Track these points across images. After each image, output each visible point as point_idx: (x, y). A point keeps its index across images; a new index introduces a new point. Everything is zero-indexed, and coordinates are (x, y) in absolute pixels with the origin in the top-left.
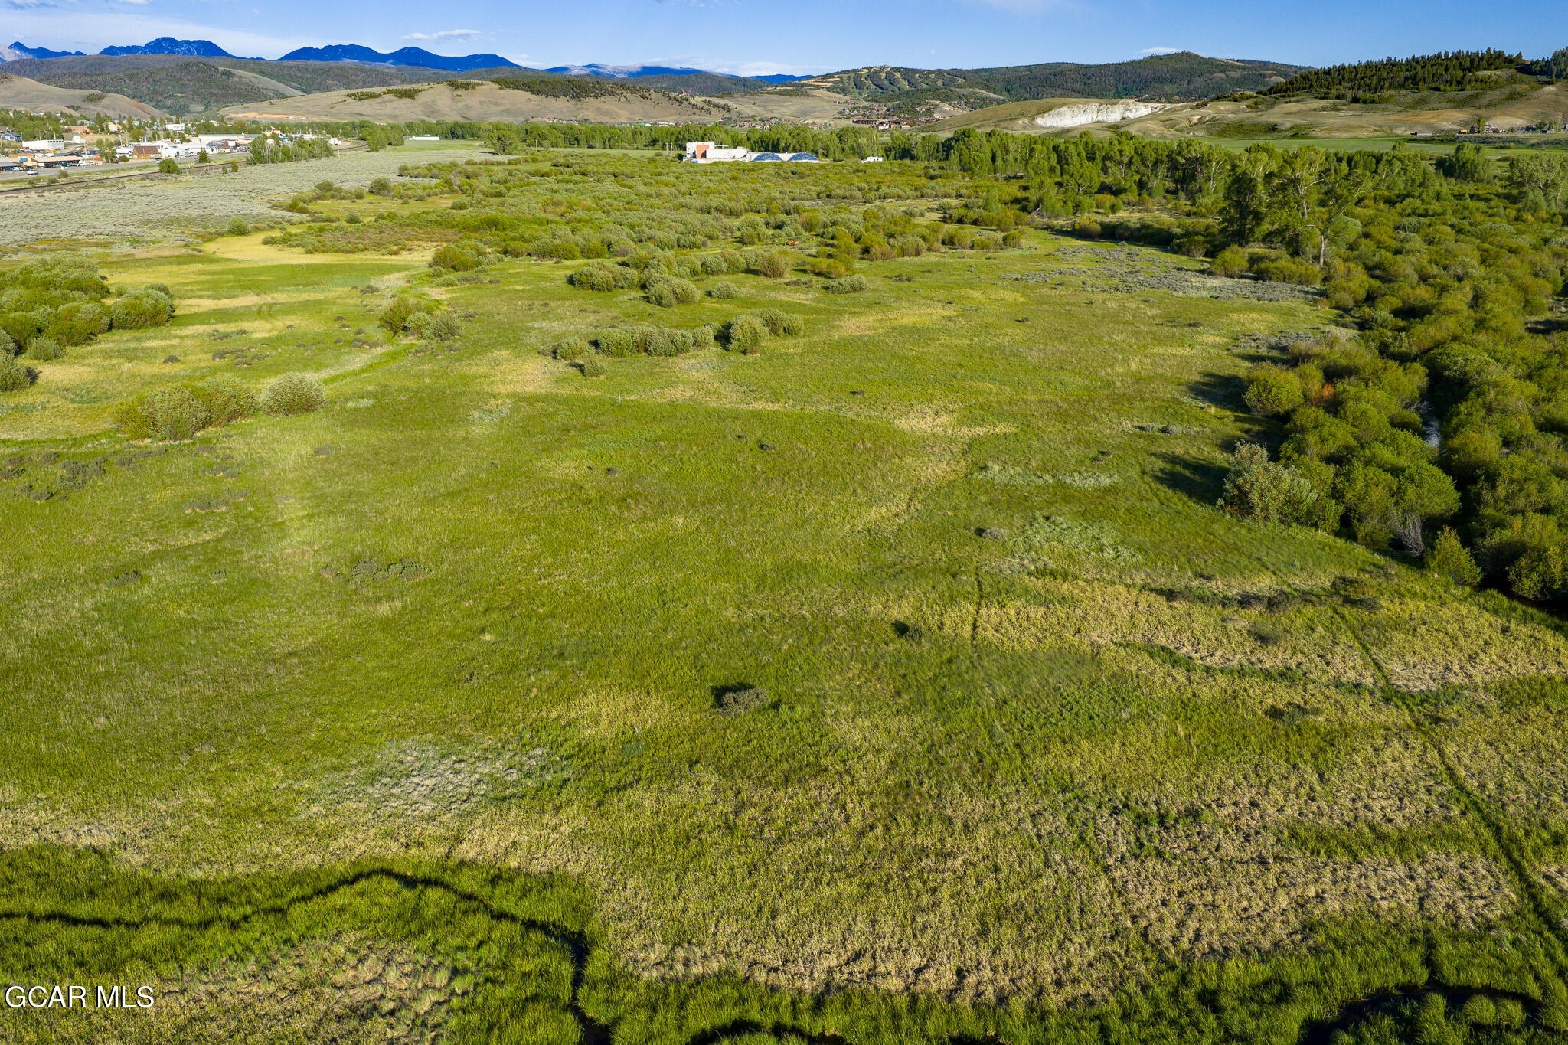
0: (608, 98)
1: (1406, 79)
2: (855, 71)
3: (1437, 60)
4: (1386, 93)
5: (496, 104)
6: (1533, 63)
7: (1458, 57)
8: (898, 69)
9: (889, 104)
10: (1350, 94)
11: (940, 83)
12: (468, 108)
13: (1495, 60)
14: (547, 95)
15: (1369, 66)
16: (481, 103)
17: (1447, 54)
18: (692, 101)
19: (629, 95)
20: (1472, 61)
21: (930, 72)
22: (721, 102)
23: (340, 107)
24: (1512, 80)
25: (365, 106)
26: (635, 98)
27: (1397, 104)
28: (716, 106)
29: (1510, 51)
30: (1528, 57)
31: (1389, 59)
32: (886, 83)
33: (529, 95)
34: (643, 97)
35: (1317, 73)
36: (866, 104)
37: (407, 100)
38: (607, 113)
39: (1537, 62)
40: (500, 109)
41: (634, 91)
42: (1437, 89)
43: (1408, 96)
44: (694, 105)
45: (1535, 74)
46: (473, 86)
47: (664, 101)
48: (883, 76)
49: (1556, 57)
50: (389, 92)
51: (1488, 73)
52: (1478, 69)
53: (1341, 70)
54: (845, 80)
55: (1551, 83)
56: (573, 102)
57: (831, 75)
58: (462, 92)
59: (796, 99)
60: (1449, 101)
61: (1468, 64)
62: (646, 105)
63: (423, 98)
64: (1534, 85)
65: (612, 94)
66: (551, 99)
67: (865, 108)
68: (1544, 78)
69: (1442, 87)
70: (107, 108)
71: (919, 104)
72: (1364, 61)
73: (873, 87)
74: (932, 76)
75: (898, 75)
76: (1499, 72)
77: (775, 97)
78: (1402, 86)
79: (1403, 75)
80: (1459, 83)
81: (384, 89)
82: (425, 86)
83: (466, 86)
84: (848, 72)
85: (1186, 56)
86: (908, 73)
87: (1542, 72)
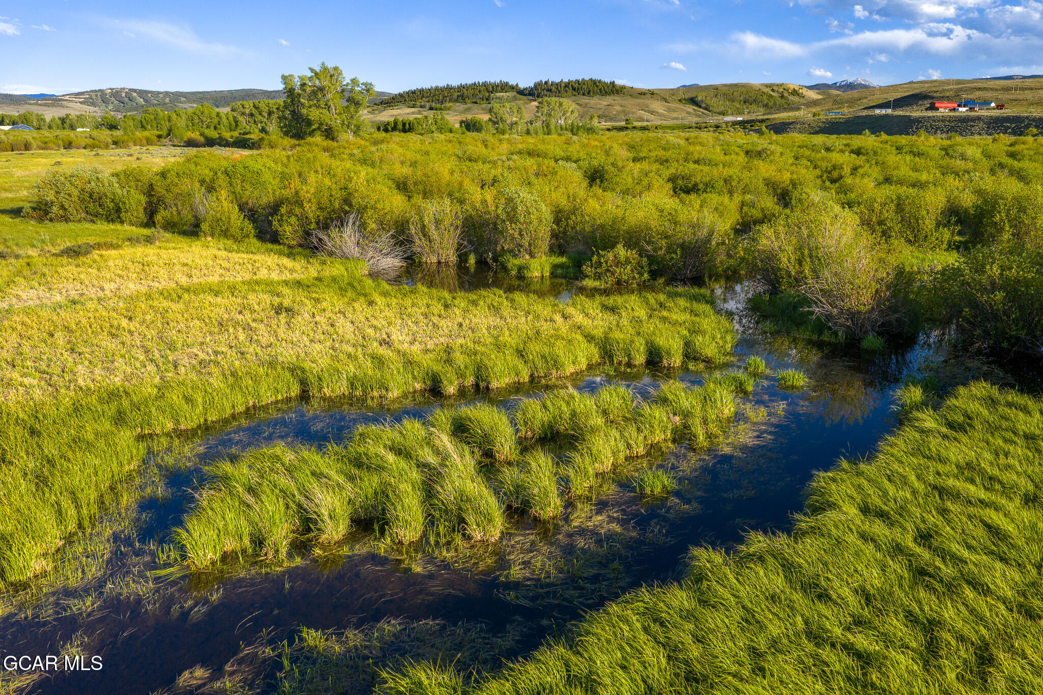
1: (458, 96)
2: (100, 90)
3: (474, 86)
4: (448, 105)
6: (524, 89)
7: (485, 84)
8: (135, 91)
10: (428, 105)
11: (167, 100)
13: (505, 87)
15: (437, 89)
17: (479, 83)
20: (493, 87)
21: (159, 93)
24: (515, 99)
27: (455, 111)
29: (512, 82)
30: (522, 86)
31: (448, 85)
32: (126, 99)
35: (408, 93)
39: (526, 89)
42: (476, 103)
43: (460, 106)
45: (526, 95)
48: (124, 95)
49: (535, 85)
51: (502, 94)
52: (497, 92)
53: (422, 91)
54: (94, 97)
55: (535, 100)
57: (82, 93)
59: (54, 109)
60: (483, 109)
61: (491, 89)
64: (527, 101)
68: (531, 98)
69: (478, 101)
72: (434, 86)
73: (116, 102)
74: (161, 96)
75: (135, 94)
76: (507, 94)
77: (35, 107)
78: (456, 101)
79: (456, 94)
80: (487, 99)
84: (95, 91)
86: (142, 93)
87: (530, 94)
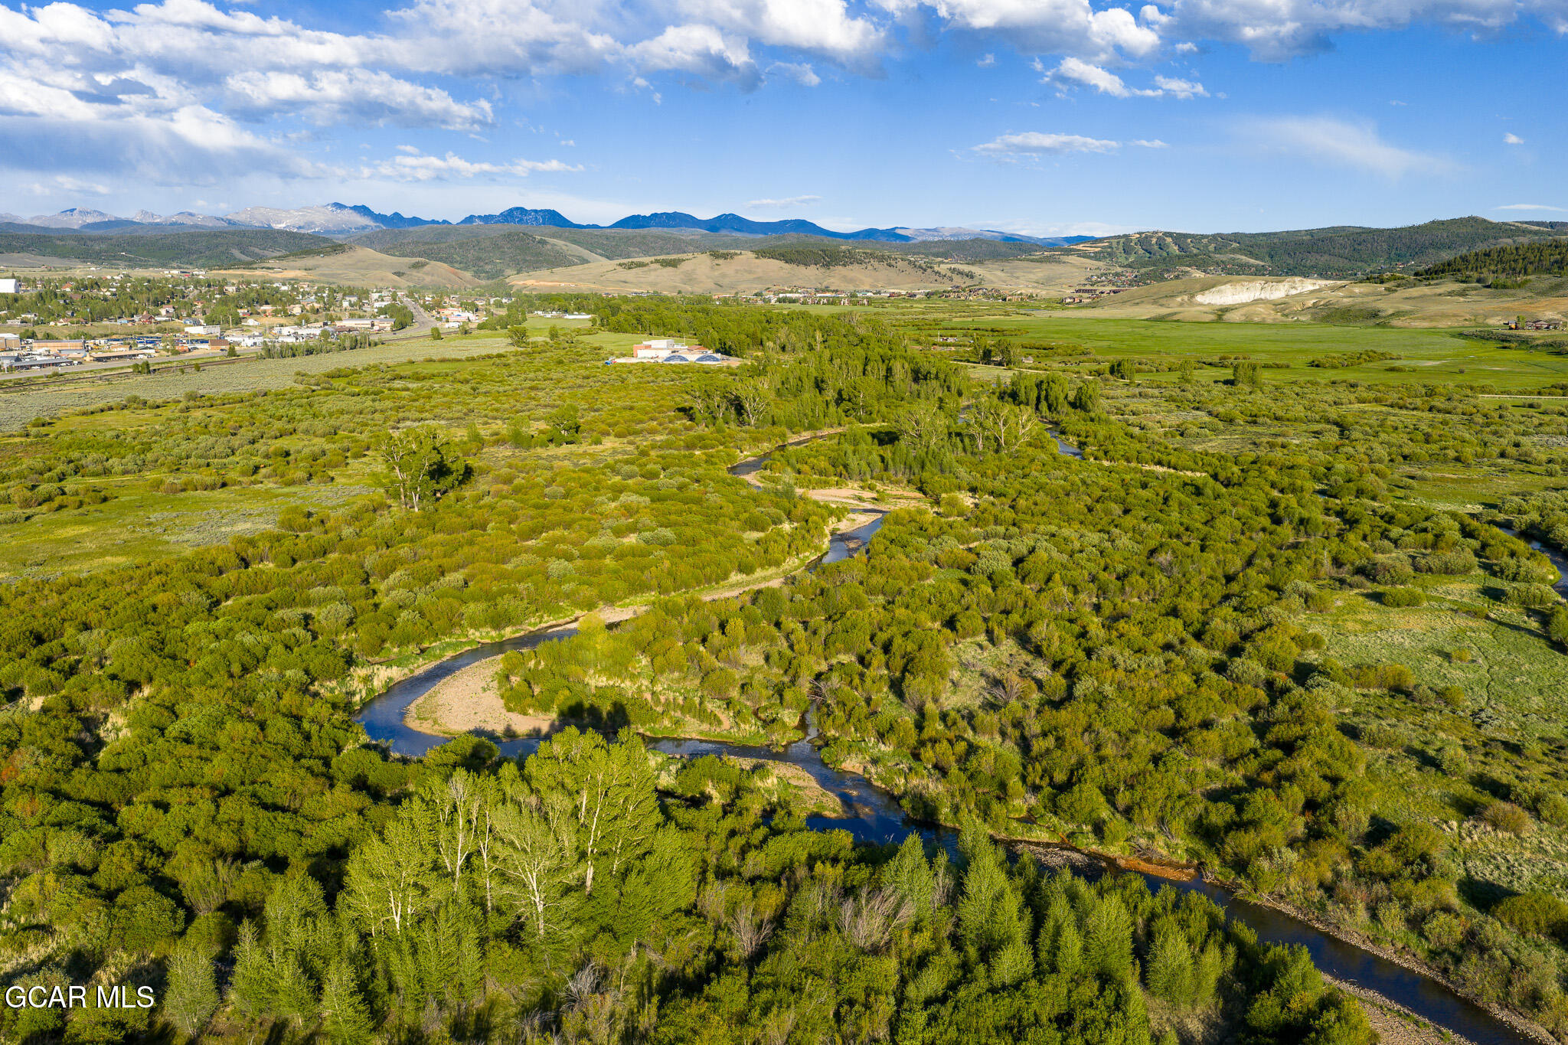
0: (856, 266)
2: (1126, 236)
4: (1525, 278)
5: (750, 272)
8: (1170, 234)
9: (1143, 270)
10: (1490, 278)
11: (1211, 248)
12: (724, 276)
14: (798, 262)
16: (737, 271)
18: (936, 268)
19: (876, 264)
21: (1203, 236)
22: (966, 268)
23: (609, 275)
25: (631, 275)
26: (882, 266)
28: (960, 273)
32: (1156, 247)
33: (782, 264)
34: (890, 265)
36: (1119, 270)
37: (670, 269)
38: (851, 281)
40: (752, 276)
41: (882, 259)
43: (1548, 280)
44: (938, 273)
46: (732, 256)
47: (910, 269)
48: (1154, 240)
50: (657, 261)
54: (1114, 245)
56: (823, 270)
57: (1101, 240)
58: (721, 261)
59: (1046, 266)
62: (891, 273)
63: (684, 267)
65: (860, 262)
66: (802, 268)
67: (1117, 274)
70: (427, 274)
71: (1168, 271)
73: (1141, 252)
74: (1205, 241)
75: (1169, 240)
77: (1025, 264)
81: (653, 259)
82: (690, 255)
83: (725, 256)
84: (1119, 237)
85: (1473, 221)
86: (1179, 238)
